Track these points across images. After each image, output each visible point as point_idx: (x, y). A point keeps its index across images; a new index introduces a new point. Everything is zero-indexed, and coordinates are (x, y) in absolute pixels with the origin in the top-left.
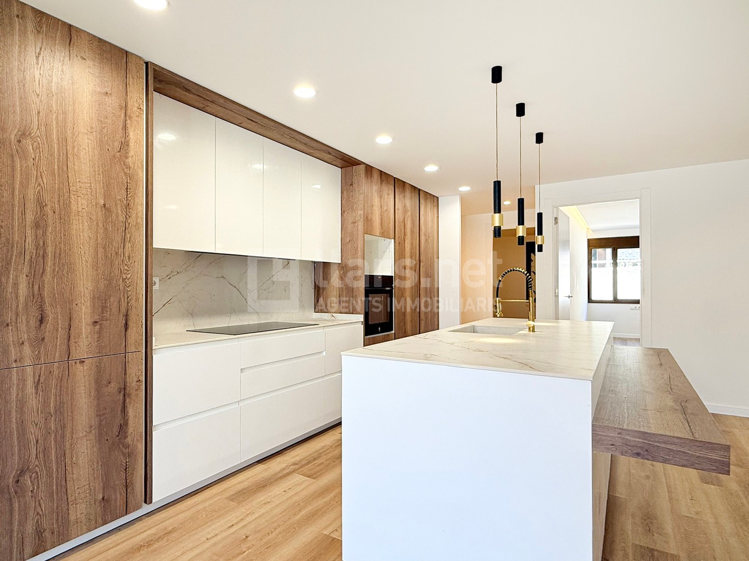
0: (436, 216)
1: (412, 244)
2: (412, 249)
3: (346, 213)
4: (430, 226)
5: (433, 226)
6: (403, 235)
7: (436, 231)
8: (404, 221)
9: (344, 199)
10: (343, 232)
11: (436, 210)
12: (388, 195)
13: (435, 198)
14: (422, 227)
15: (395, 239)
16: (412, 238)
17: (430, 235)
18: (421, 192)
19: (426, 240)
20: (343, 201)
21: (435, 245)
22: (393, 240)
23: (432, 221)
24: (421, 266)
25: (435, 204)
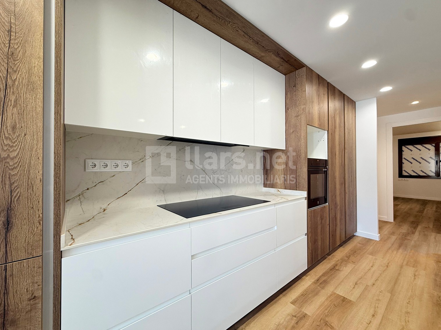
0: (354, 115)
1: (340, 135)
2: (339, 139)
3: (290, 110)
4: (351, 123)
5: (352, 123)
6: (334, 127)
7: (354, 127)
8: (334, 117)
9: (288, 98)
10: (287, 125)
11: (354, 111)
12: (324, 95)
13: (354, 103)
14: (346, 123)
15: (328, 131)
16: (340, 131)
17: (351, 130)
18: (345, 96)
19: (349, 133)
20: (287, 101)
21: (354, 137)
22: (326, 132)
23: (352, 119)
24: (346, 152)
25: (354, 107)
